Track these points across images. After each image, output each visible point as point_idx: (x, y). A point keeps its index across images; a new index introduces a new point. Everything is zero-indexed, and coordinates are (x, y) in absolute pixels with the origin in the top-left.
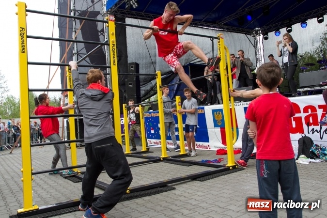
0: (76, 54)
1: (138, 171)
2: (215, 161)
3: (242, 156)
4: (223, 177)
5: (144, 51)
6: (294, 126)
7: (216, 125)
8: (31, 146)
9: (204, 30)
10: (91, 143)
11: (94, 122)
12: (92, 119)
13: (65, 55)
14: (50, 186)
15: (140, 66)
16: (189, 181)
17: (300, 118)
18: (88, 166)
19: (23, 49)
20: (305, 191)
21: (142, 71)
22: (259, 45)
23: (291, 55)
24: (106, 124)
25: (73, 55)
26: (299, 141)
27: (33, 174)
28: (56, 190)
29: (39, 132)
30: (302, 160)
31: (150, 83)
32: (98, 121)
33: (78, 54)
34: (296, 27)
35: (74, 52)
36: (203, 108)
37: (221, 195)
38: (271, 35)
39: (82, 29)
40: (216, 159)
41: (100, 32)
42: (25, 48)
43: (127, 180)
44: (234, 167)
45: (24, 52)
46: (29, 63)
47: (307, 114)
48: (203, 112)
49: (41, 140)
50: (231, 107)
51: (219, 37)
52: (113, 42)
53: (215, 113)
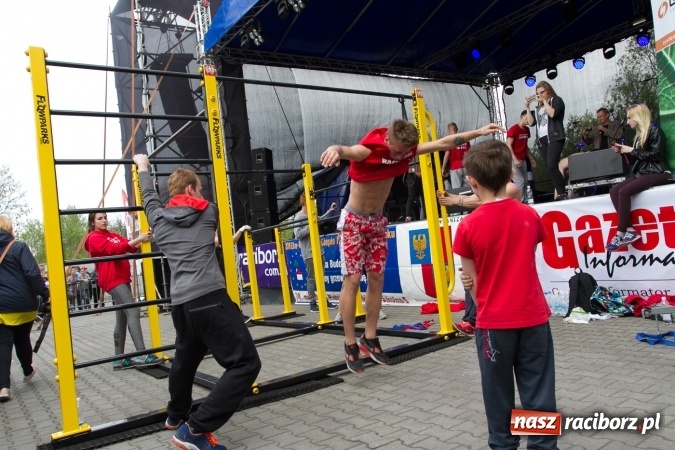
0: (151, 137)
1: (275, 352)
2: (419, 326)
3: (467, 315)
4: (431, 354)
5: (280, 125)
6: (560, 254)
7: (414, 261)
8: (70, 316)
9: (392, 80)
10: (182, 305)
11: (186, 266)
12: (182, 262)
14: (113, 386)
15: (275, 154)
16: (370, 366)
17: (570, 239)
18: (179, 346)
19: (45, 136)
20: (577, 374)
21: (278, 164)
22: (496, 104)
23: (552, 122)
24: (209, 267)
25: (146, 140)
26: (570, 282)
27: (76, 367)
28: (123, 393)
29: (90, 286)
30: (576, 317)
31: (294, 186)
32: (195, 263)
33: (156, 137)
34: (565, 67)
35: (147, 133)
36: (394, 229)
37: (426, 388)
38: (519, 84)
39: (161, 89)
40: (419, 322)
41: (195, 93)
42: (49, 133)
43: (252, 368)
44: (451, 336)
45: (46, 142)
46: (57, 162)
47: (582, 232)
48: (393, 237)
49: (96, 301)
50: (441, 225)
51: (414, 95)
52: (215, 114)
53: (415, 236)
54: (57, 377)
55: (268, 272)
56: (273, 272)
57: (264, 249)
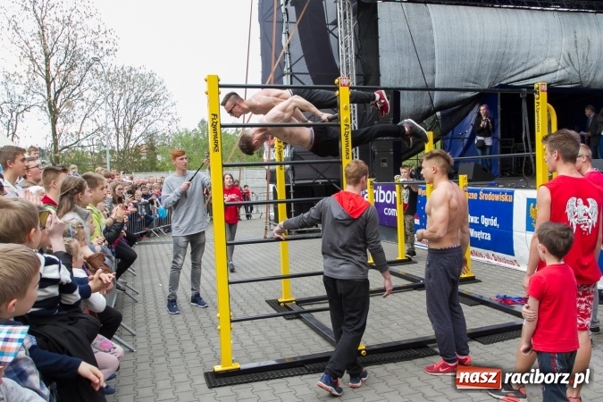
0: (288, 74)
5: (412, 64)
8: (229, 283)
13: (271, 76)
19: (217, 146)
25: (283, 76)
27: (232, 321)
33: (292, 74)
35: (285, 70)
36: (512, 193)
42: (219, 142)
45: (217, 150)
48: (510, 201)
51: (538, 89)
52: (346, 121)
53: (532, 205)
54: (218, 315)
55: (387, 211)
56: (391, 212)
57: (385, 189)
